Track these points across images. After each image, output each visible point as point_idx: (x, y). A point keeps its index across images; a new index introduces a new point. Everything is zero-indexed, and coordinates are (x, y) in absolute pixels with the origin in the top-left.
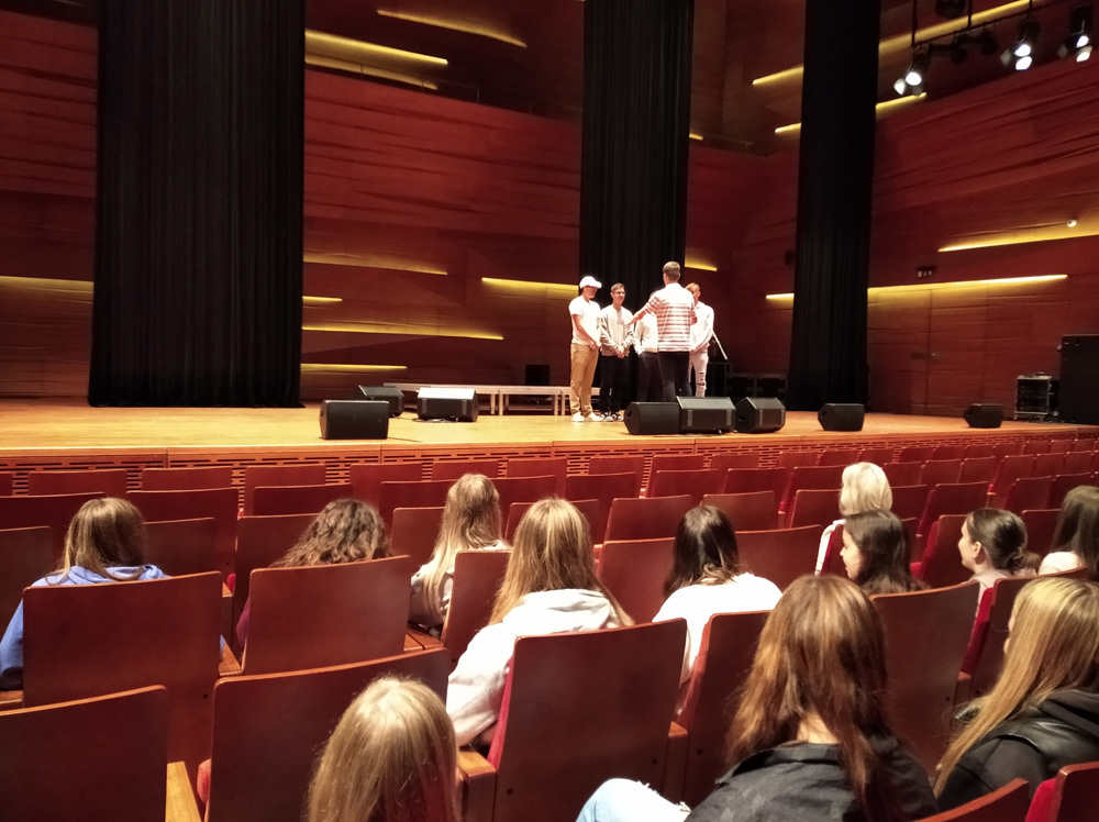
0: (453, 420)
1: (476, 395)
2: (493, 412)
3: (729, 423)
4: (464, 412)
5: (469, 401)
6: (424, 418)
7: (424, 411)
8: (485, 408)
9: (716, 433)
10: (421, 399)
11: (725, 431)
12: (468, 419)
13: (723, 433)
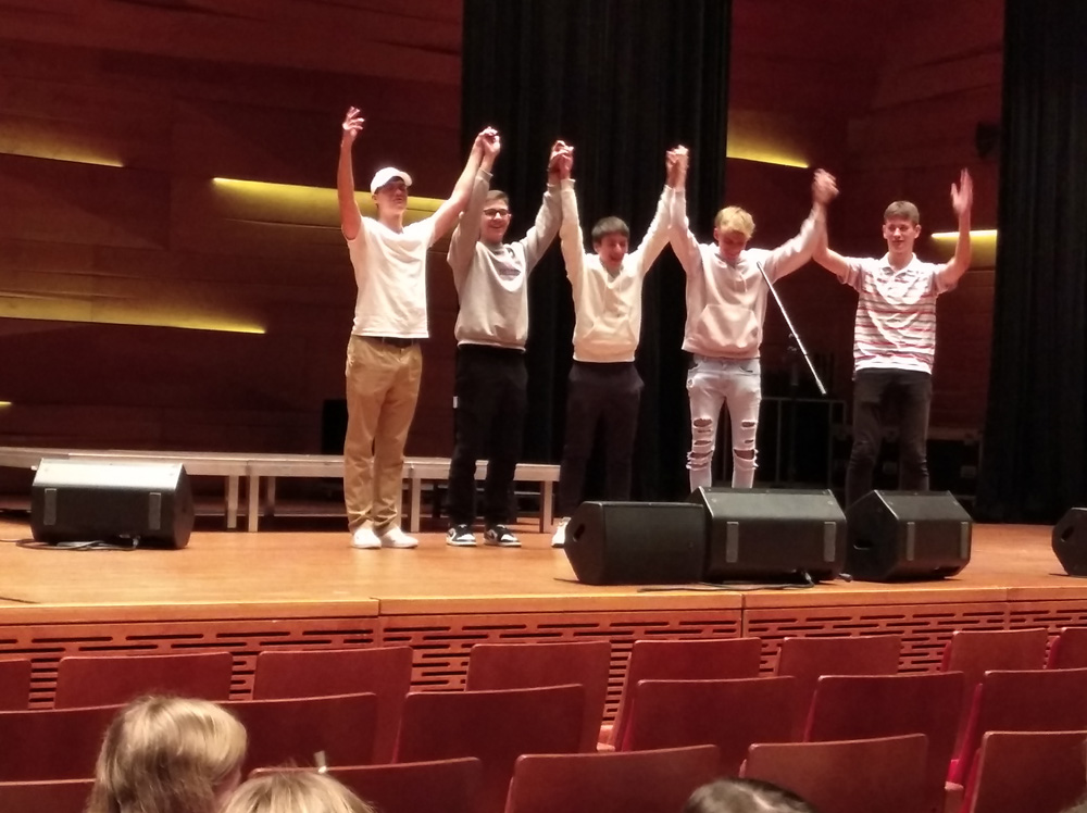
0: (126, 545)
1: (185, 478)
2: (232, 523)
3: (830, 555)
4: (155, 523)
5: (166, 495)
6: (50, 537)
7: (50, 519)
8: (212, 511)
9: (798, 580)
10: (41, 489)
11: (821, 576)
12: (164, 541)
13: (817, 581)
